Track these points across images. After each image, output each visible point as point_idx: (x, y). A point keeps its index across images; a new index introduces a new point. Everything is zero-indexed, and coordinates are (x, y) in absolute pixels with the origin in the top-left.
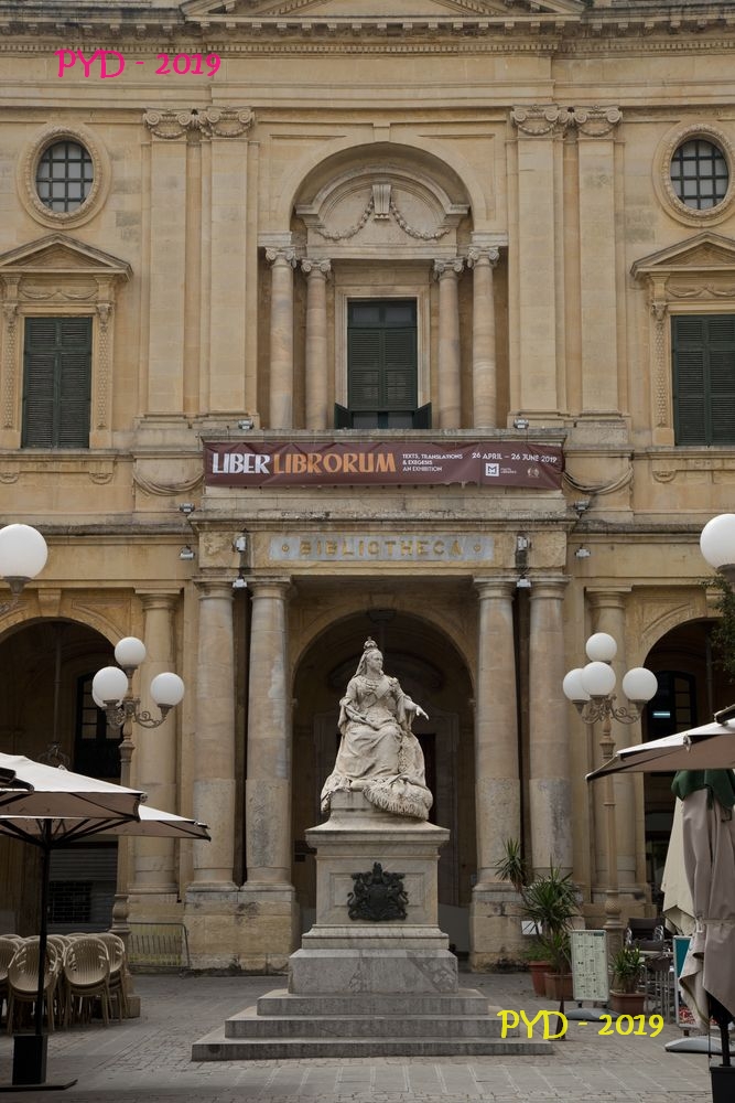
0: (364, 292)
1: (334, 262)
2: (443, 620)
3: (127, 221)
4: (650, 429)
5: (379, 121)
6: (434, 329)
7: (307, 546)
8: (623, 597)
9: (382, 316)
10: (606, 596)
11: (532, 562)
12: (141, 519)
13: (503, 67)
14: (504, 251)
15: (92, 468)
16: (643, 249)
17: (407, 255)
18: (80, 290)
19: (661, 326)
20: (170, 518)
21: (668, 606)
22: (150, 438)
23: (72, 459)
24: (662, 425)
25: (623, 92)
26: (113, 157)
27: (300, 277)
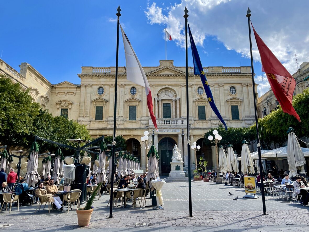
0: (165, 103)
1: (162, 100)
2: (174, 138)
3: (140, 95)
4: (196, 118)
5: (167, 85)
6: (173, 107)
7: (160, 131)
8: (193, 136)
9: (167, 105)
10: (192, 136)
11: (184, 132)
12: (142, 128)
13: (179, 80)
14: (180, 99)
15: (136, 122)
16: (194, 99)
17: (170, 99)
18: (135, 103)
19: (197, 107)
20: (145, 127)
21: (198, 137)
22: (142, 119)
23: (134, 121)
24: (197, 117)
25: (192, 82)
26: (138, 89)
27: (158, 101)
